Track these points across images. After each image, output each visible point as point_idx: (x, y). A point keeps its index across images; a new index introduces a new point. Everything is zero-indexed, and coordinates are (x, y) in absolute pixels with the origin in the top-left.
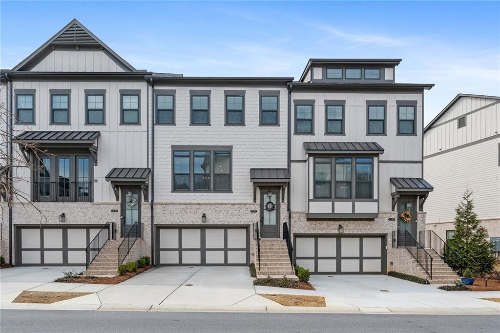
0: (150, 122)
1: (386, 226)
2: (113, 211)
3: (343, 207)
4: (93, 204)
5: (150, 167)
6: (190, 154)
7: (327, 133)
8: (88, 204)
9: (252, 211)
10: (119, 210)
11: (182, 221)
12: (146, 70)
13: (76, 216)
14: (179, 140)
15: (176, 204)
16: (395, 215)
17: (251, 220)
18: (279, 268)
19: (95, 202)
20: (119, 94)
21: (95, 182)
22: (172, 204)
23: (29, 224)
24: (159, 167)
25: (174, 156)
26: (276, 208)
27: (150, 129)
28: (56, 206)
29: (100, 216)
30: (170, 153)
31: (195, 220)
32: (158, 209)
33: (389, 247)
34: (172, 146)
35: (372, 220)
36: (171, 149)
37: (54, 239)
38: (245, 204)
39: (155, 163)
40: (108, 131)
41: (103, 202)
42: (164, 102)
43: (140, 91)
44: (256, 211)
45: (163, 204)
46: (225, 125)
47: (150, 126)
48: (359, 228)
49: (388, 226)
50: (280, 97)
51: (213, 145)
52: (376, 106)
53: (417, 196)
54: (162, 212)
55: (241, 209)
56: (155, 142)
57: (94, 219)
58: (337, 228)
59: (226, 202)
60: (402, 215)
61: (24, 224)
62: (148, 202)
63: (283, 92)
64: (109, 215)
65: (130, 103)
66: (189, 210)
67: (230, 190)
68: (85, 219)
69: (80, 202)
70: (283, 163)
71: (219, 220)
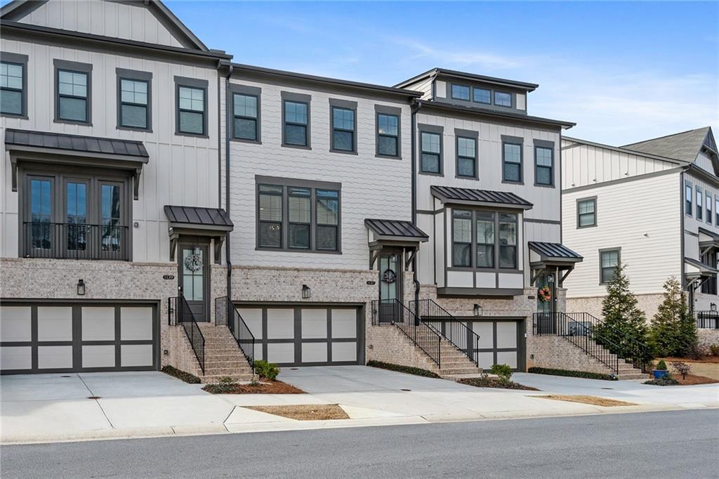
0: (223, 135)
1: (525, 307)
2: (166, 277)
3: (486, 280)
4: (133, 265)
5: (224, 207)
6: (283, 190)
7: (459, 175)
8: (124, 265)
9: (369, 283)
10: (176, 275)
11: (273, 296)
12: (224, 52)
13: (104, 286)
14: (266, 167)
15: (264, 268)
16: (534, 293)
17: (367, 297)
18: (458, 364)
19: (135, 260)
20: (174, 83)
21: (134, 228)
22: (259, 268)
23: (16, 297)
24: (237, 208)
25: (259, 193)
26: (398, 279)
27: (223, 146)
28: (67, 265)
29: (145, 286)
30: (254, 187)
31: (292, 294)
32: (237, 276)
33: (529, 334)
34: (256, 175)
35: (510, 297)
36: (255, 182)
37: (56, 324)
38: (360, 272)
39: (232, 201)
40: (155, 143)
41: (148, 262)
42: (244, 106)
43: (206, 82)
44: (374, 283)
45: (245, 268)
46: (330, 151)
47: (223, 141)
48: (496, 308)
49: (528, 307)
50: (402, 117)
51: (314, 179)
52: (513, 144)
53: (555, 267)
54: (244, 281)
55: (354, 279)
56: (231, 168)
57: (134, 291)
58: (472, 308)
59: (333, 267)
60: (542, 292)
61: (8, 297)
62: (220, 264)
63: (406, 110)
64: (160, 284)
65: (191, 100)
66: (282, 279)
67: (337, 250)
68: (120, 290)
69: (111, 262)
70: (406, 214)
71: (325, 295)
